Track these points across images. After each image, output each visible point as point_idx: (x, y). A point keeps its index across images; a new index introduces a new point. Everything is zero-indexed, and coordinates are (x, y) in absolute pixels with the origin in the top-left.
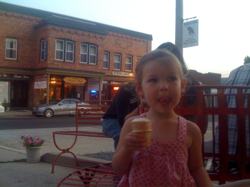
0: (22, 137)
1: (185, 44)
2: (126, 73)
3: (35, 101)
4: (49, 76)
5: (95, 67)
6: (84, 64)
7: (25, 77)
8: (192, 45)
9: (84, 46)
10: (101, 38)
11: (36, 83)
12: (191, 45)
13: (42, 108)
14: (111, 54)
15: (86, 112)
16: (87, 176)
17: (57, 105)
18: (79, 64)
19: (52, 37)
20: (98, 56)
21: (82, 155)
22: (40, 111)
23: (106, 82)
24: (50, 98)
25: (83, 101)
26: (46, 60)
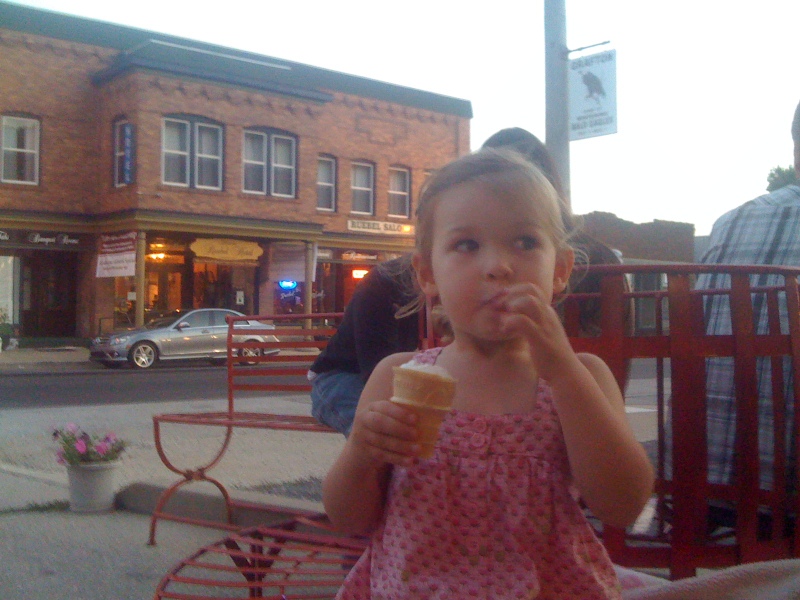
0: (55, 434)
1: (575, 127)
2: (392, 224)
3: (98, 316)
4: (143, 235)
5: (290, 206)
6: (256, 195)
7: (66, 240)
8: (597, 133)
9: (253, 138)
10: (308, 112)
11: (100, 259)
12: (595, 131)
13: (122, 340)
14: (341, 162)
15: (263, 350)
16: (257, 556)
17: (171, 328)
18: (241, 196)
19: (150, 112)
20: (302, 170)
21: (247, 489)
22: (115, 348)
23: (327, 255)
24: (147, 306)
25: (252, 316)
26: (133, 185)
